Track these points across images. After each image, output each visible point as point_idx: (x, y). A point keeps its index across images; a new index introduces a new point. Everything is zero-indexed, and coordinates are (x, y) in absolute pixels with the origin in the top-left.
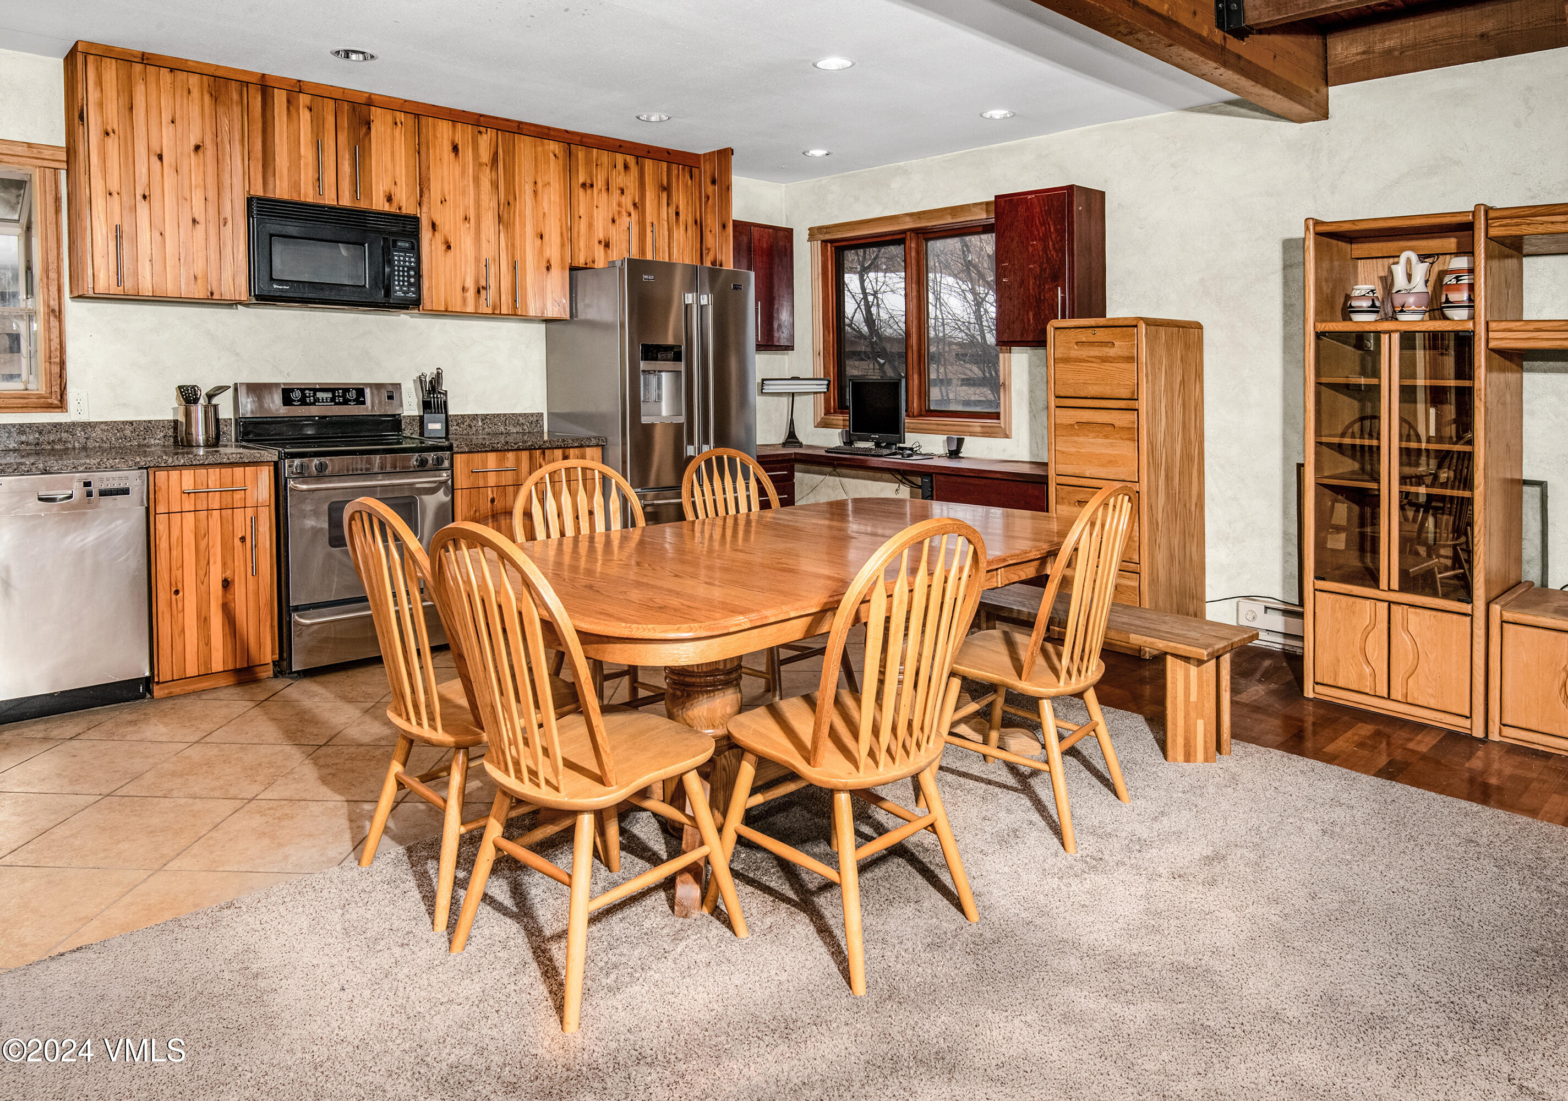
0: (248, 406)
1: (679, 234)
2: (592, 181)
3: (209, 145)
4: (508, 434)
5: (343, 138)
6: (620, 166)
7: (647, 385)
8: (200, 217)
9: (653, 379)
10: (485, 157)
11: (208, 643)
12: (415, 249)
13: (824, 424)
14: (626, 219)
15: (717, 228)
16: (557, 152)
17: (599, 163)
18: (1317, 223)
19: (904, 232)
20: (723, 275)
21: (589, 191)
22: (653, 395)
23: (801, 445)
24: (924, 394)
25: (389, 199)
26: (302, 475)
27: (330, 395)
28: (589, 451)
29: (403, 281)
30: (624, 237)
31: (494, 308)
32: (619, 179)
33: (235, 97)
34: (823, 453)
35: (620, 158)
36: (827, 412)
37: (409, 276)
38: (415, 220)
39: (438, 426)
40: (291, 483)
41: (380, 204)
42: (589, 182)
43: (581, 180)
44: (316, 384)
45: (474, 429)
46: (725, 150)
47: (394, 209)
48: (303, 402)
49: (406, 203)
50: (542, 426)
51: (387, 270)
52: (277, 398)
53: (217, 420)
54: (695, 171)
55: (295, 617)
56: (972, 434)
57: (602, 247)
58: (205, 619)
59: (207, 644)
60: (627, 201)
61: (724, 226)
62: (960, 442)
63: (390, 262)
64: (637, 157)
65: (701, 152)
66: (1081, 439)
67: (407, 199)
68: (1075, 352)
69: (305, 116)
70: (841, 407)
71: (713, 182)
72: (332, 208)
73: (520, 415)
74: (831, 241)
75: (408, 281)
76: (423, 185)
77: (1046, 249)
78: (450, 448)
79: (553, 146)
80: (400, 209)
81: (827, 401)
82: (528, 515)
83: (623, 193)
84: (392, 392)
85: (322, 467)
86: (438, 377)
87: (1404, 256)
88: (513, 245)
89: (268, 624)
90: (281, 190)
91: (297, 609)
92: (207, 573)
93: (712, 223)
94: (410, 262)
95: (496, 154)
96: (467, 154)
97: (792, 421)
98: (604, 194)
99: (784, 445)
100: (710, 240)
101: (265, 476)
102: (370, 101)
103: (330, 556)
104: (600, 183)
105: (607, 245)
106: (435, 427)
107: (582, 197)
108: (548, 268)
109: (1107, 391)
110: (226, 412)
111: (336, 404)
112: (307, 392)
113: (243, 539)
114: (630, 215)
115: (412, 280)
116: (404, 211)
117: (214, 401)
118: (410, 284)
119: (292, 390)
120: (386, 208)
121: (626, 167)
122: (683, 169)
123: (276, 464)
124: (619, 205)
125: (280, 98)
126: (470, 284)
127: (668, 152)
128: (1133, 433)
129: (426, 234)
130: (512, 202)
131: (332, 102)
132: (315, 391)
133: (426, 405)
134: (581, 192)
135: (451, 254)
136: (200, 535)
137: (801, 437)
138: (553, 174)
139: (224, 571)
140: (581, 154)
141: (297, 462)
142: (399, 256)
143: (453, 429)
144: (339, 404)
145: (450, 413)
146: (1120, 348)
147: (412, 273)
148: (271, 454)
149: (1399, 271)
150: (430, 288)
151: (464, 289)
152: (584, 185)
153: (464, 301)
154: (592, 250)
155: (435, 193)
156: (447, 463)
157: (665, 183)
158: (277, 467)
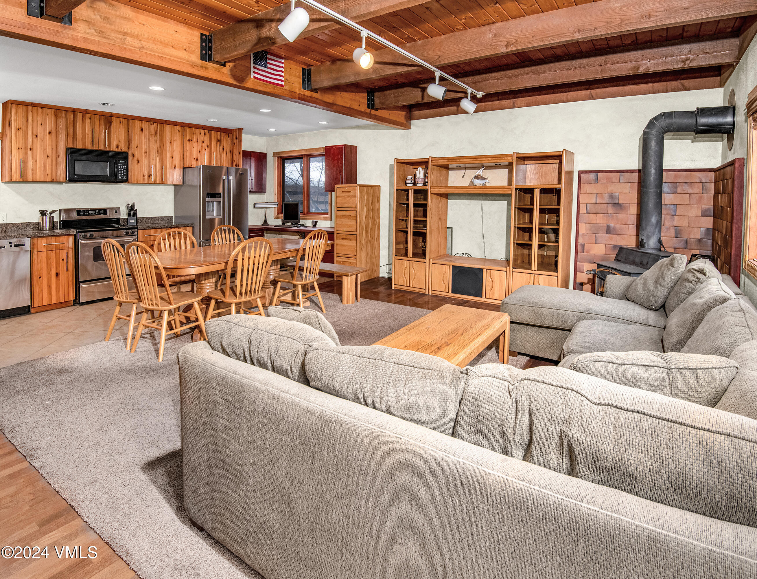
0: (64, 217)
1: (224, 156)
2: (192, 139)
3: (53, 131)
4: (160, 223)
5: (102, 127)
6: (202, 134)
7: (208, 206)
8: (50, 155)
9: (211, 204)
10: (153, 132)
11: (50, 294)
12: (126, 163)
13: (277, 218)
14: (204, 151)
15: (237, 154)
16: (179, 130)
17: (195, 133)
18: (398, 159)
19: (303, 155)
20: (240, 170)
21: (191, 142)
22: (211, 208)
23: (268, 225)
24: (308, 207)
25: (117, 147)
26: (85, 238)
27: (94, 212)
28: (188, 228)
29: (122, 174)
30: (203, 157)
31: (155, 181)
32: (201, 138)
33: (64, 116)
34: (273, 227)
35: (202, 131)
36: (278, 214)
37: (124, 172)
38: (127, 154)
39: (133, 221)
40: (80, 241)
41: (114, 148)
43: (188, 139)
44: (89, 208)
45: (147, 222)
46: (241, 128)
47: (119, 150)
48: (84, 215)
49: (123, 148)
50: (172, 220)
51: (116, 170)
52: (75, 213)
53: (53, 221)
54: (231, 135)
55: (81, 285)
56: (321, 220)
57: (195, 160)
58: (50, 286)
60: (205, 145)
61: (239, 153)
62: (316, 222)
63: (117, 167)
64: (209, 131)
65: (233, 129)
66: (343, 220)
67: (124, 146)
68: (342, 194)
69: (88, 121)
70: (282, 213)
71: (236, 139)
72: (97, 151)
73: (164, 217)
74: (281, 157)
76: (129, 141)
77: (338, 163)
78: (137, 228)
79: (178, 128)
80: (121, 150)
81: (278, 210)
82: (159, 244)
83: (203, 143)
84: (117, 210)
85: (91, 236)
86: (134, 205)
87: (418, 169)
88: (162, 161)
89: (72, 287)
90: (79, 145)
91: (82, 282)
92: (51, 271)
93: (236, 152)
94: (124, 167)
95: (157, 131)
96: (146, 132)
97: (266, 217)
98: (196, 143)
99: (262, 225)
100: (235, 158)
101: (71, 239)
102: (112, 115)
103: (93, 264)
104: (195, 140)
105: (197, 160)
106: (132, 221)
107: (188, 144)
108: (175, 168)
109: (349, 206)
110: (56, 219)
112: (86, 211)
113: (63, 260)
114: (206, 150)
116: (123, 150)
117: (52, 215)
118: (124, 175)
119: (80, 211)
120: (116, 150)
121: (205, 134)
122: (226, 134)
123: (75, 235)
124: (202, 146)
125: (79, 115)
126: (146, 174)
127: (220, 128)
128: (355, 218)
129: (130, 158)
130: (162, 147)
131: (98, 116)
132: (89, 211)
133: (129, 215)
134: (188, 142)
135: (140, 164)
136: (48, 258)
137: (269, 222)
138: (177, 137)
139: (56, 270)
140: (188, 130)
141: (82, 234)
142: (120, 165)
143: (139, 222)
144: (97, 215)
145: (138, 217)
146: (353, 193)
148: (73, 232)
149: (418, 173)
150: (131, 176)
151: (144, 176)
152: (189, 140)
153: (144, 179)
154: (191, 162)
155: (134, 144)
156: (136, 233)
157: (219, 139)
158: (76, 236)
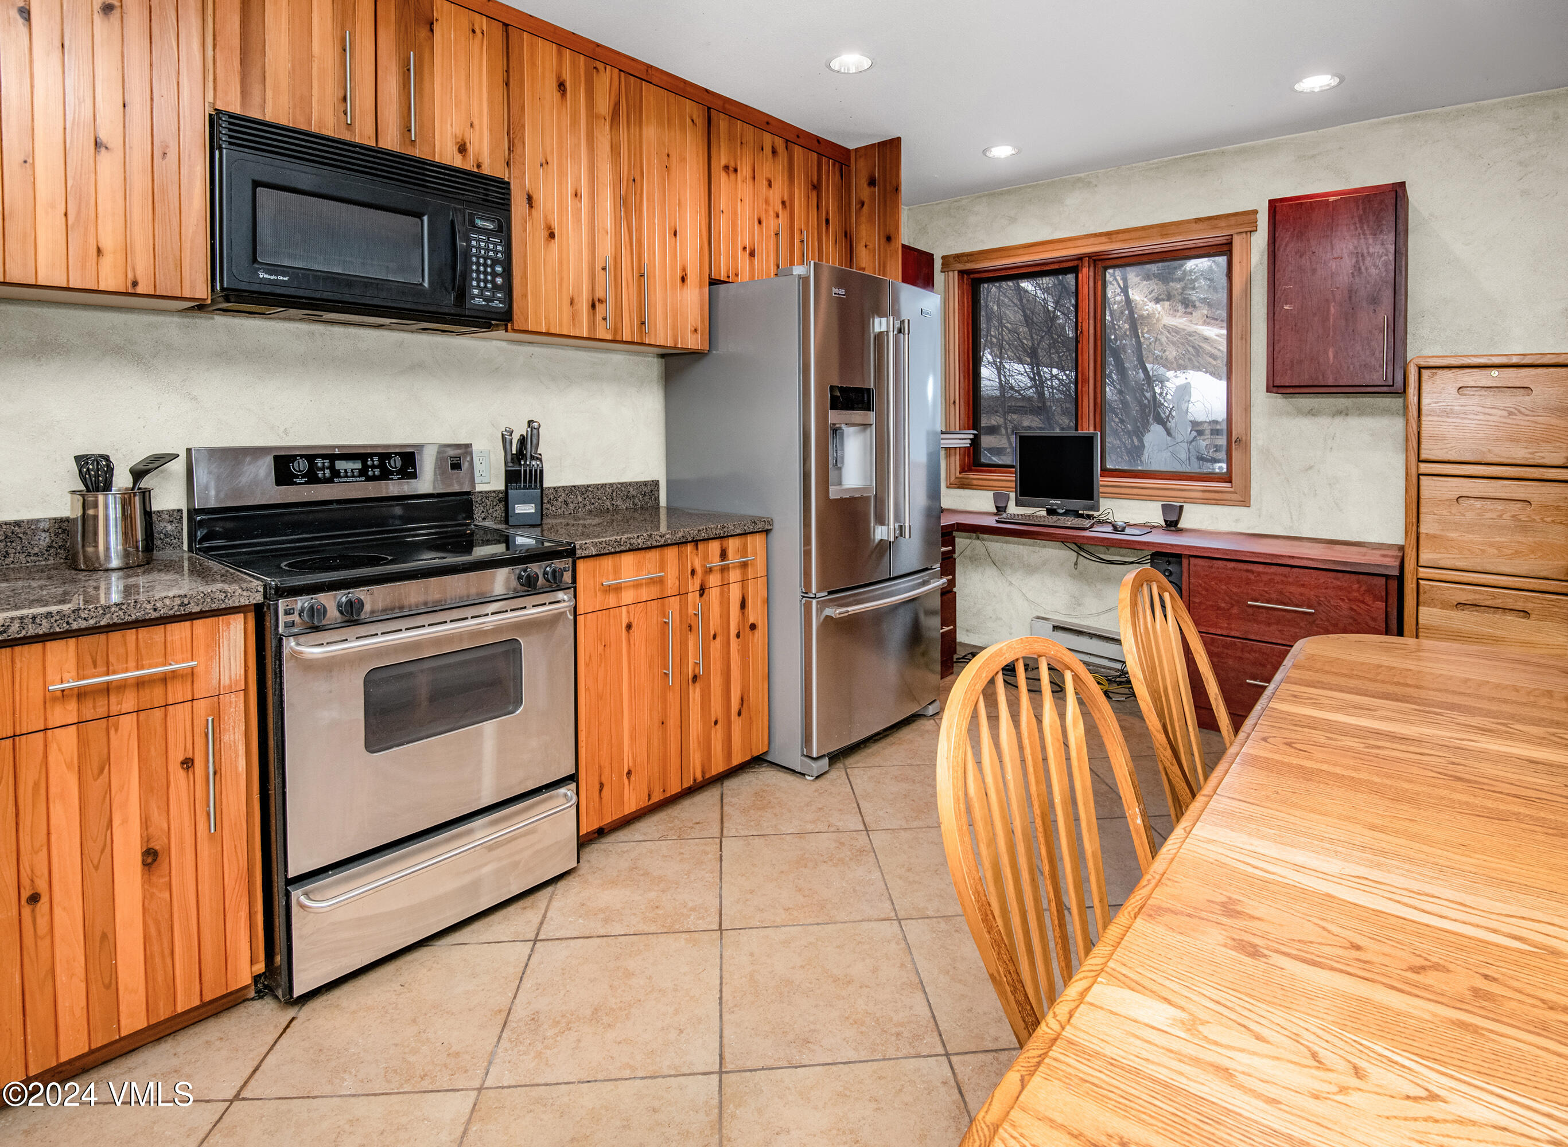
0: (210, 490)
1: (829, 247)
2: (736, 165)
3: (133, 9)
4: (616, 511)
5: (386, 38)
6: (768, 150)
10: (603, 106)
12: (504, 231)
13: (960, 485)
14: (773, 221)
15: (876, 245)
16: (695, 118)
17: (744, 141)
19: (1080, 258)
21: (732, 176)
25: (462, 149)
26: (314, 626)
27: (358, 465)
28: (751, 539)
29: (486, 281)
30: (771, 245)
31: (615, 332)
32: (765, 167)
35: (768, 139)
36: (963, 470)
37: (494, 274)
38: (502, 188)
39: (530, 509)
40: (290, 645)
41: (446, 154)
42: (732, 165)
43: (723, 163)
44: (334, 447)
45: (571, 506)
46: (891, 141)
47: (469, 166)
48: (312, 478)
49: (487, 158)
50: (657, 499)
51: (460, 260)
52: (266, 471)
53: (148, 514)
54: (846, 169)
55: (301, 894)
56: (1193, 501)
57: (746, 256)
58: (104, 936)
59: (108, 987)
60: (775, 196)
61: (889, 238)
62: (1180, 510)
63: (465, 249)
64: (787, 141)
65: (852, 146)
67: (492, 152)
71: (872, 182)
72: (367, 151)
73: (630, 484)
74: (969, 272)
75: (493, 282)
76: (513, 134)
78: (570, 553)
79: (690, 109)
80: (479, 166)
83: (770, 185)
84: (459, 458)
85: (350, 610)
86: (532, 433)
88: (639, 243)
89: (244, 914)
90: (275, 105)
91: (303, 878)
92: (108, 846)
93: (868, 235)
94: (496, 252)
95: (617, 104)
96: (578, 97)
98: (749, 184)
100: (867, 258)
101: (237, 634)
103: (365, 769)
104: (744, 169)
105: (752, 254)
106: (526, 509)
107: (723, 182)
108: (683, 279)
110: (170, 500)
111: (369, 479)
112: (319, 462)
113: (188, 763)
114: (778, 216)
115: (499, 281)
116: (486, 170)
117: (144, 484)
118: (495, 287)
119: (293, 458)
120: (457, 161)
121: (774, 152)
122: (834, 165)
123: (259, 609)
124: (766, 201)
126: (581, 293)
127: (818, 140)
129: (518, 210)
130: (638, 179)
132: (333, 458)
133: (512, 477)
134: (723, 174)
135: (556, 244)
136: (92, 767)
138: (689, 146)
139: (145, 832)
140: (722, 125)
141: (302, 602)
142: (478, 241)
144: (374, 478)
145: (545, 485)
147: (499, 269)
148: (247, 590)
150: (526, 296)
151: (573, 300)
152: (726, 168)
153: (574, 317)
154: (735, 258)
155: (530, 149)
156: (567, 577)
157: (815, 181)
158: (260, 614)
